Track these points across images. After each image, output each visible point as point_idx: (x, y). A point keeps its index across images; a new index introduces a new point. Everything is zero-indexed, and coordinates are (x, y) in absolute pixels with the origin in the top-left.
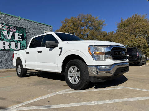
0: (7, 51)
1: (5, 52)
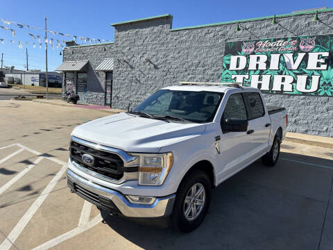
0: (286, 94)
1: (282, 96)
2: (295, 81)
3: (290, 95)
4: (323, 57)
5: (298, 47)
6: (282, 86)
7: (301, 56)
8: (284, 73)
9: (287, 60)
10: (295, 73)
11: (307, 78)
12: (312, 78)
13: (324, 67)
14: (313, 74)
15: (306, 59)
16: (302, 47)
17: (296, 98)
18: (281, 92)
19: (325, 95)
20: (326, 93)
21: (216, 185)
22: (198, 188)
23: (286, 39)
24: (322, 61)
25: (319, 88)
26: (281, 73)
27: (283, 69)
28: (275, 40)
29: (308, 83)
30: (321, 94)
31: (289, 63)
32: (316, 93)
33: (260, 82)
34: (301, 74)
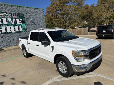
2: (15, 28)
3: (14, 33)
4: (21, 20)
6: (11, 30)
7: (14, 20)
8: (10, 26)
9: (9, 21)
10: (14, 25)
13: (22, 23)
14: (19, 26)
15: (16, 21)
17: (16, 34)
18: (11, 32)
19: (24, 32)
20: (24, 31)
24: (21, 21)
26: (9, 26)
27: (9, 24)
28: (2, 13)
29: (19, 28)
30: (23, 31)
31: (11, 22)
32: (22, 31)
34: (16, 26)
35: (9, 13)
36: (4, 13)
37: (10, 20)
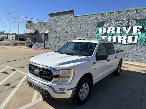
1: (122, 45)
2: (127, 39)
3: (125, 45)
4: (139, 29)
5: (129, 24)
6: (122, 41)
7: (130, 28)
8: (122, 35)
9: (124, 30)
10: (127, 35)
11: (133, 37)
12: (134, 37)
13: (140, 33)
14: (135, 36)
15: (132, 29)
16: (130, 24)
17: (128, 46)
18: (121, 43)
19: (141, 45)
20: (141, 44)
21: (94, 84)
22: (86, 85)
23: (123, 21)
25: (138, 41)
27: (122, 33)
28: (118, 21)
29: (133, 39)
30: (139, 44)
31: (125, 31)
32: (137, 44)
33: (112, 39)
34: (130, 36)
35: (126, 20)
36: (120, 20)
37: (124, 28)
